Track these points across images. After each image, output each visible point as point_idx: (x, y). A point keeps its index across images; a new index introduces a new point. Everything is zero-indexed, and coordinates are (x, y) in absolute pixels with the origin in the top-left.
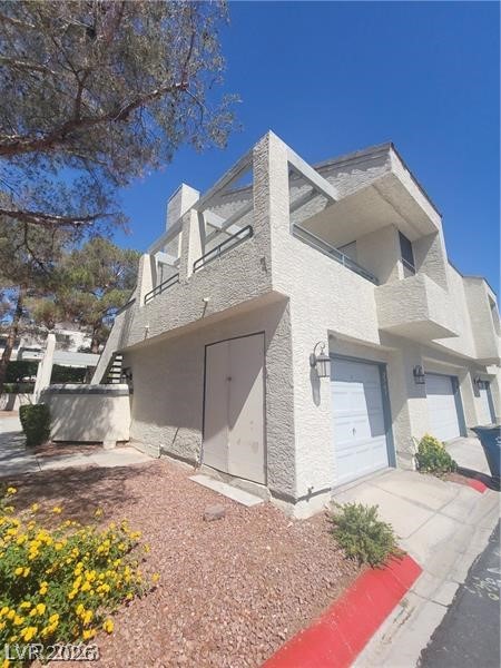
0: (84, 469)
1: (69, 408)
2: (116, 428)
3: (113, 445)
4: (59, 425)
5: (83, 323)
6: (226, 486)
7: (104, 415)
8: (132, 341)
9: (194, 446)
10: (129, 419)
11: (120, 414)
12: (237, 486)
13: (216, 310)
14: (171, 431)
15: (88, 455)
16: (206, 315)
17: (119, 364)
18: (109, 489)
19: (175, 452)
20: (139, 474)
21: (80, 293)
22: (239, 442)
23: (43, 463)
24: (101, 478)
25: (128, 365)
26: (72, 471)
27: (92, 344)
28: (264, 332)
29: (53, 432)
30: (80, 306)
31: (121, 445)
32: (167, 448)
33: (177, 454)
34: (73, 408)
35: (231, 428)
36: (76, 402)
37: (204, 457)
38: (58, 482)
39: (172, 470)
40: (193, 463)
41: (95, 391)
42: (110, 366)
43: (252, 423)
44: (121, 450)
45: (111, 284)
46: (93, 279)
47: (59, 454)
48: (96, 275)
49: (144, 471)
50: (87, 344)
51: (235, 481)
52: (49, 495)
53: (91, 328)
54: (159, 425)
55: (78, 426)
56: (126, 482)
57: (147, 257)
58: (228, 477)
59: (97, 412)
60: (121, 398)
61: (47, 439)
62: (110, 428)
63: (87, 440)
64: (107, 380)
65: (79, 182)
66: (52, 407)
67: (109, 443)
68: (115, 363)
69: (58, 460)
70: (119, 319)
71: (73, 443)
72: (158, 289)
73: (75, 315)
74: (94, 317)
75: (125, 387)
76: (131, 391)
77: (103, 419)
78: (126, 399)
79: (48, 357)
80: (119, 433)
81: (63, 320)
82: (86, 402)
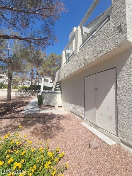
0: (49, 114)
1: (47, 97)
2: (58, 103)
3: (58, 107)
4: (45, 101)
5: (50, 76)
6: (95, 130)
7: (55, 99)
8: (61, 78)
9: (81, 112)
10: (61, 100)
11: (59, 99)
12: (100, 131)
13: (90, 61)
14: (73, 106)
15: (51, 110)
16: (86, 64)
17: (58, 85)
18: (55, 123)
19: (74, 112)
20: (64, 118)
21: (49, 68)
22: (101, 114)
23: (41, 111)
24: (53, 118)
25: (60, 85)
26: (46, 115)
27: (53, 81)
28: (115, 67)
29: (44, 102)
30: (49, 71)
31: (60, 107)
32: (72, 111)
33: (76, 113)
34: (48, 97)
35: (97, 108)
36: (48, 95)
37: (85, 116)
38: (43, 118)
39: (74, 118)
40: (81, 117)
41: (53, 93)
42: (56, 86)
43: (108, 108)
44: (60, 109)
45: (56, 65)
46: (51, 64)
47: (45, 108)
48: (52, 63)
49: (66, 117)
50: (52, 81)
51: (99, 129)
52: (39, 122)
53: (52, 77)
54: (70, 103)
55: (49, 101)
56: (61, 121)
57: (64, 52)
58: (96, 127)
59: (53, 98)
60: (59, 95)
61: (42, 104)
62: (57, 103)
63: (51, 105)
64: (55, 90)
65: (42, 27)
66: (43, 96)
67: (56, 107)
68: (57, 85)
69: (44, 110)
70: (57, 73)
71: (48, 106)
72: (67, 61)
73: (48, 73)
74: (52, 74)
75: (60, 91)
76: (61, 93)
77: (55, 100)
78: (60, 95)
79: (43, 84)
80: (59, 104)
81: (46, 75)
82: (51, 95)
